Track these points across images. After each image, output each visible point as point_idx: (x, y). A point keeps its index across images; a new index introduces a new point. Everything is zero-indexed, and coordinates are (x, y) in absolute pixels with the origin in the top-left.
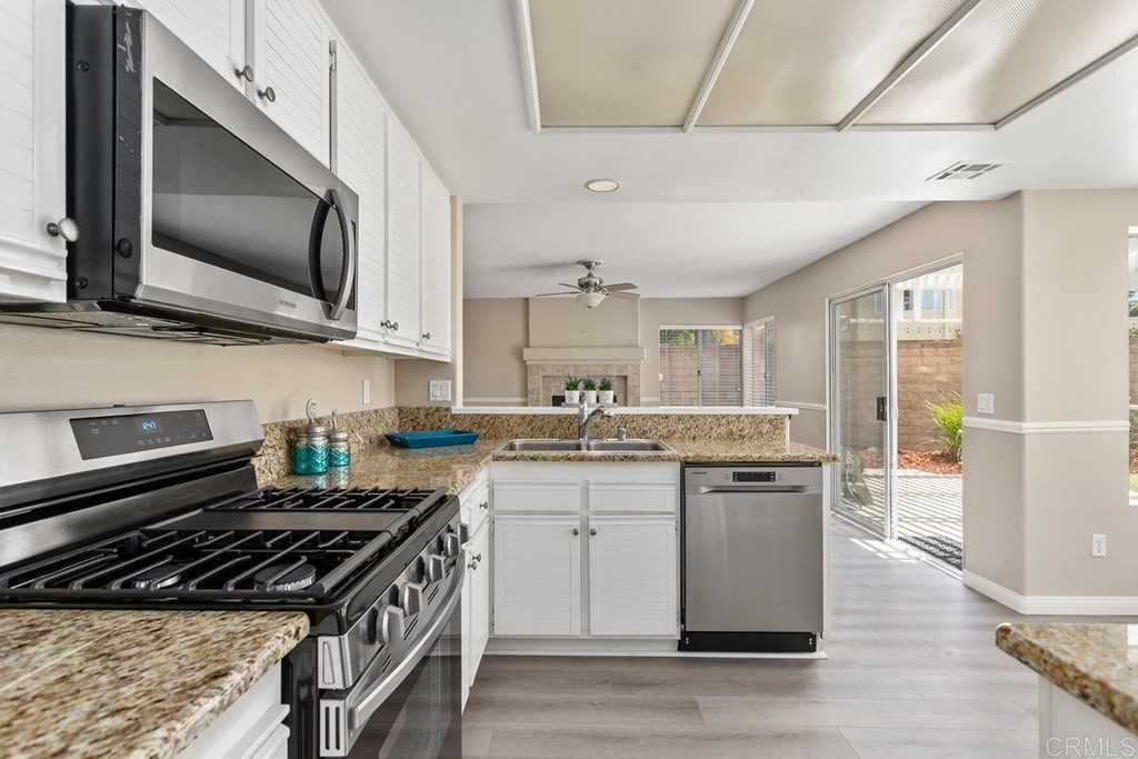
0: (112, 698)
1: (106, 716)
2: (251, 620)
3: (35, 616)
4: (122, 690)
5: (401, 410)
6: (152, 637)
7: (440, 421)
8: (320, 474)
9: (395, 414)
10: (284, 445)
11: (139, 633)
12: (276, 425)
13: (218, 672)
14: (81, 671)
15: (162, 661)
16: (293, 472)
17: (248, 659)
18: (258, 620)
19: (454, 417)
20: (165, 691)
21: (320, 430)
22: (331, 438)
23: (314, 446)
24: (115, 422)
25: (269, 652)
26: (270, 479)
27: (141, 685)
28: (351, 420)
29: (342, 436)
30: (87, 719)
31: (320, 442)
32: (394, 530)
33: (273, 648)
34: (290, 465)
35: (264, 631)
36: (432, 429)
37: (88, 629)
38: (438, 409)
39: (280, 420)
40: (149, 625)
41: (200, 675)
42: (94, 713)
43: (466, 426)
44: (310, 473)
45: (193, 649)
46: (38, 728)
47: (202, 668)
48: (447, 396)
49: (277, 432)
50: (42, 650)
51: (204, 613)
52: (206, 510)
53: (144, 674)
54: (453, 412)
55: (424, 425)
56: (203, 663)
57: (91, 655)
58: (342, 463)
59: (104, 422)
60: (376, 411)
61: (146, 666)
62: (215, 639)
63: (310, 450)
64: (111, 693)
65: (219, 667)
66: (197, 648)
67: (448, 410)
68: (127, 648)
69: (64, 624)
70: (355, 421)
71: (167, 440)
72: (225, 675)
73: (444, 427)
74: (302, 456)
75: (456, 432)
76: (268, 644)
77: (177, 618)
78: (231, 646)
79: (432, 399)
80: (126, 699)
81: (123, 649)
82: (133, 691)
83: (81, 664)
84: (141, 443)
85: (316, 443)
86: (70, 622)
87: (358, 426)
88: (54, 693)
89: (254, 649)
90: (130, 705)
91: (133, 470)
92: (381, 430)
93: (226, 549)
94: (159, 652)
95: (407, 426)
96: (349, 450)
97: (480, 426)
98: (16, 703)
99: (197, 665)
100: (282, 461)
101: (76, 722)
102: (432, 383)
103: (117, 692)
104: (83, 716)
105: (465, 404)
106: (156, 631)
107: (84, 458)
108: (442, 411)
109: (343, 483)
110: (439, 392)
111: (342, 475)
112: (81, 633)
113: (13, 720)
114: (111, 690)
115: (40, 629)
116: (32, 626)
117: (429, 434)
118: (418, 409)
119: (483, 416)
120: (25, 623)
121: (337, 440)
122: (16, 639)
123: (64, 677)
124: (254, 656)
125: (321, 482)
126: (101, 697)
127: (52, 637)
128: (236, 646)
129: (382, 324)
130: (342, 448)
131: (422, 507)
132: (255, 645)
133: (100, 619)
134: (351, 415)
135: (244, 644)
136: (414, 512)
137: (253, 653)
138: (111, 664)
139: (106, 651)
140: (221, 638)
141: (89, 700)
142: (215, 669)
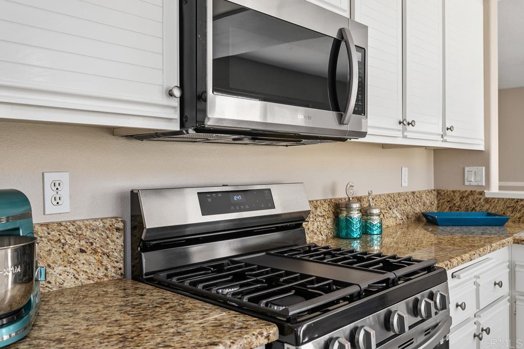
0: (169, 339)
1: (162, 347)
2: (247, 321)
3: (168, 295)
4: (175, 337)
5: (439, 193)
6: (202, 317)
7: (474, 203)
8: (355, 239)
9: (433, 197)
10: (332, 215)
11: (198, 313)
12: (325, 201)
13: (214, 342)
14: (167, 324)
15: (197, 330)
16: (337, 236)
17: (232, 341)
18: (252, 321)
19: (487, 200)
20: (189, 344)
21: (356, 206)
22: (365, 213)
23: (351, 218)
24: (220, 195)
25: (245, 341)
26: (320, 239)
27: (182, 338)
28: (389, 199)
29: (376, 211)
30: (156, 346)
31: (356, 215)
32: (364, 286)
33: (249, 340)
34: (336, 230)
35: (249, 328)
36: (467, 210)
37: (182, 306)
38: (472, 193)
39: (330, 197)
40: (204, 311)
41: (207, 341)
42: (159, 344)
43: (499, 209)
44: (348, 237)
45: (212, 328)
46: (139, 343)
47: (210, 338)
48: (481, 181)
49: (326, 205)
50: (161, 310)
51: (230, 311)
52: (267, 254)
53: (187, 333)
54: (487, 196)
55: (459, 207)
56: (212, 336)
57: (175, 318)
58: (375, 233)
59: (214, 195)
60: (414, 193)
61: (190, 330)
62: (225, 326)
63: (348, 221)
64: (170, 337)
65: (216, 340)
66: (214, 328)
67: (481, 193)
68: (189, 319)
69: (176, 301)
70: (392, 201)
71: (247, 207)
72: (216, 345)
73: (478, 209)
74: (343, 224)
75: (489, 214)
76: (246, 336)
77: (217, 310)
78: (229, 332)
79: (467, 183)
80: (173, 342)
81: (187, 319)
82: (178, 339)
83: (169, 321)
84: (232, 208)
85: (352, 215)
86: (177, 301)
87: (395, 204)
88: (153, 331)
89: (237, 337)
90: (173, 345)
91: (235, 223)
92: (419, 209)
93: (259, 278)
94: (199, 325)
95: (444, 206)
96: (381, 223)
97: (514, 209)
98: (140, 330)
99: (209, 336)
100: (330, 227)
101: (151, 345)
102: (467, 169)
103: (172, 337)
104: (155, 343)
105: (501, 188)
106: (205, 314)
107: (203, 215)
108: (477, 194)
109: (376, 249)
110: (473, 178)
111: (376, 242)
112: (178, 307)
113: (135, 337)
114: (171, 336)
115: (167, 301)
116: (165, 299)
117: (463, 215)
118: (454, 192)
119: (517, 201)
120: (163, 297)
121: (372, 215)
122: (156, 303)
123: (160, 325)
124: (235, 340)
125: (357, 246)
126: (166, 338)
127: (168, 306)
128: (230, 332)
129: (400, 123)
130: (376, 221)
131: (400, 272)
132: (239, 335)
133: (189, 302)
134: (389, 195)
135: (235, 332)
136: (391, 275)
137: (236, 338)
138: (179, 325)
139: (181, 318)
140: (228, 326)
141: (161, 338)
142: (214, 341)
